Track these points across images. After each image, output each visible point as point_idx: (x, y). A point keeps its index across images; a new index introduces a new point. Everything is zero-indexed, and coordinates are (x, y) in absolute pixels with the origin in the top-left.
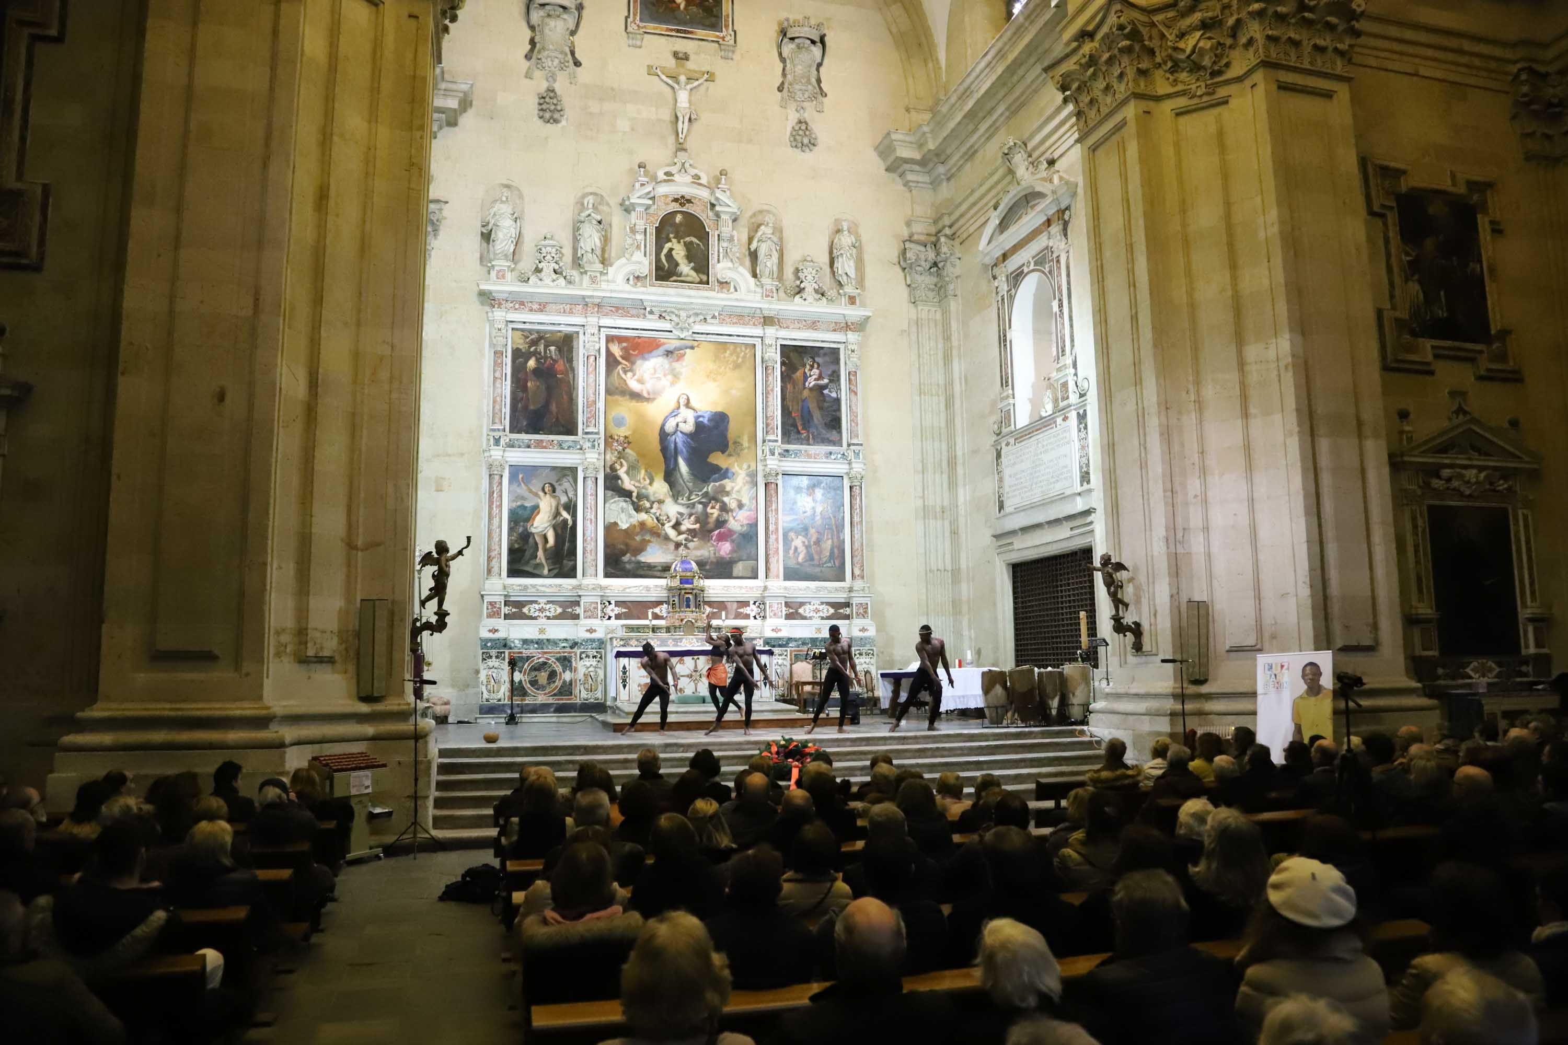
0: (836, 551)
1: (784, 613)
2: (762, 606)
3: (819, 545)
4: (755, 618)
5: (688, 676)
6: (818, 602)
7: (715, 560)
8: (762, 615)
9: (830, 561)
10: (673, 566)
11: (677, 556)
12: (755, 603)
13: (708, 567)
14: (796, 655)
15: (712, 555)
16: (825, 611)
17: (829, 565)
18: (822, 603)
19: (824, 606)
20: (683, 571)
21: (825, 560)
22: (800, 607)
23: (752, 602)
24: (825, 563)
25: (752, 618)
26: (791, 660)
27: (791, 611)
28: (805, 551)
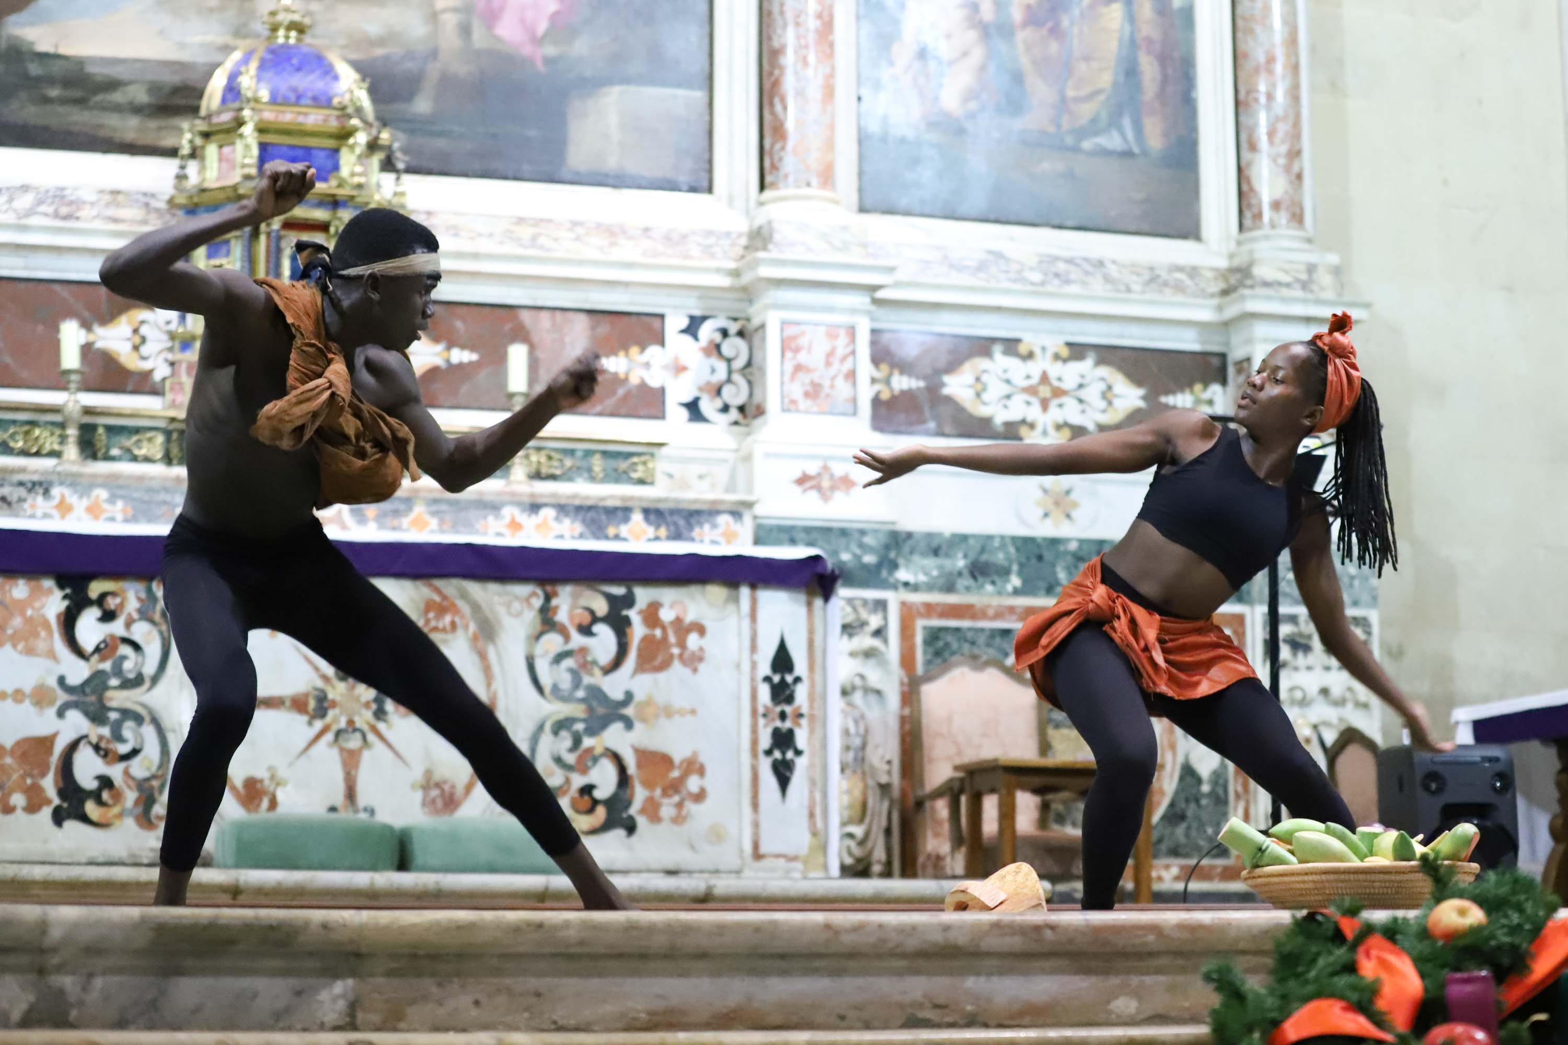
0: (1149, 69)
1: (866, 394)
2: (734, 347)
3: (1056, 32)
4: (693, 408)
5: (298, 704)
6: (1056, 343)
7: (462, 69)
8: (736, 395)
9: (1114, 123)
10: (216, 85)
11: (239, 32)
12: (692, 328)
13: (422, 105)
14: (933, 636)
15: (449, 39)
16: (1093, 394)
17: (1113, 141)
18: (1077, 351)
19: (1086, 366)
20: (274, 101)
21: (1086, 111)
22: (952, 366)
23: (675, 323)
24: (1093, 128)
25: (676, 414)
26: (907, 661)
27: (901, 383)
28: (977, 54)
